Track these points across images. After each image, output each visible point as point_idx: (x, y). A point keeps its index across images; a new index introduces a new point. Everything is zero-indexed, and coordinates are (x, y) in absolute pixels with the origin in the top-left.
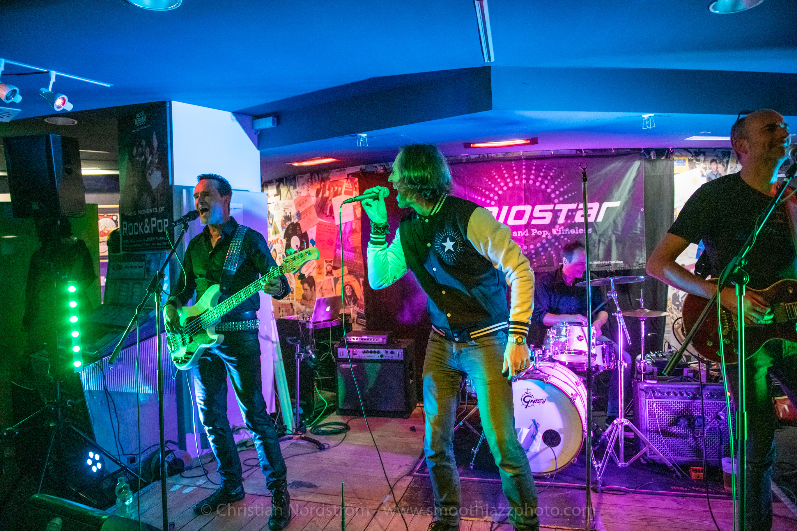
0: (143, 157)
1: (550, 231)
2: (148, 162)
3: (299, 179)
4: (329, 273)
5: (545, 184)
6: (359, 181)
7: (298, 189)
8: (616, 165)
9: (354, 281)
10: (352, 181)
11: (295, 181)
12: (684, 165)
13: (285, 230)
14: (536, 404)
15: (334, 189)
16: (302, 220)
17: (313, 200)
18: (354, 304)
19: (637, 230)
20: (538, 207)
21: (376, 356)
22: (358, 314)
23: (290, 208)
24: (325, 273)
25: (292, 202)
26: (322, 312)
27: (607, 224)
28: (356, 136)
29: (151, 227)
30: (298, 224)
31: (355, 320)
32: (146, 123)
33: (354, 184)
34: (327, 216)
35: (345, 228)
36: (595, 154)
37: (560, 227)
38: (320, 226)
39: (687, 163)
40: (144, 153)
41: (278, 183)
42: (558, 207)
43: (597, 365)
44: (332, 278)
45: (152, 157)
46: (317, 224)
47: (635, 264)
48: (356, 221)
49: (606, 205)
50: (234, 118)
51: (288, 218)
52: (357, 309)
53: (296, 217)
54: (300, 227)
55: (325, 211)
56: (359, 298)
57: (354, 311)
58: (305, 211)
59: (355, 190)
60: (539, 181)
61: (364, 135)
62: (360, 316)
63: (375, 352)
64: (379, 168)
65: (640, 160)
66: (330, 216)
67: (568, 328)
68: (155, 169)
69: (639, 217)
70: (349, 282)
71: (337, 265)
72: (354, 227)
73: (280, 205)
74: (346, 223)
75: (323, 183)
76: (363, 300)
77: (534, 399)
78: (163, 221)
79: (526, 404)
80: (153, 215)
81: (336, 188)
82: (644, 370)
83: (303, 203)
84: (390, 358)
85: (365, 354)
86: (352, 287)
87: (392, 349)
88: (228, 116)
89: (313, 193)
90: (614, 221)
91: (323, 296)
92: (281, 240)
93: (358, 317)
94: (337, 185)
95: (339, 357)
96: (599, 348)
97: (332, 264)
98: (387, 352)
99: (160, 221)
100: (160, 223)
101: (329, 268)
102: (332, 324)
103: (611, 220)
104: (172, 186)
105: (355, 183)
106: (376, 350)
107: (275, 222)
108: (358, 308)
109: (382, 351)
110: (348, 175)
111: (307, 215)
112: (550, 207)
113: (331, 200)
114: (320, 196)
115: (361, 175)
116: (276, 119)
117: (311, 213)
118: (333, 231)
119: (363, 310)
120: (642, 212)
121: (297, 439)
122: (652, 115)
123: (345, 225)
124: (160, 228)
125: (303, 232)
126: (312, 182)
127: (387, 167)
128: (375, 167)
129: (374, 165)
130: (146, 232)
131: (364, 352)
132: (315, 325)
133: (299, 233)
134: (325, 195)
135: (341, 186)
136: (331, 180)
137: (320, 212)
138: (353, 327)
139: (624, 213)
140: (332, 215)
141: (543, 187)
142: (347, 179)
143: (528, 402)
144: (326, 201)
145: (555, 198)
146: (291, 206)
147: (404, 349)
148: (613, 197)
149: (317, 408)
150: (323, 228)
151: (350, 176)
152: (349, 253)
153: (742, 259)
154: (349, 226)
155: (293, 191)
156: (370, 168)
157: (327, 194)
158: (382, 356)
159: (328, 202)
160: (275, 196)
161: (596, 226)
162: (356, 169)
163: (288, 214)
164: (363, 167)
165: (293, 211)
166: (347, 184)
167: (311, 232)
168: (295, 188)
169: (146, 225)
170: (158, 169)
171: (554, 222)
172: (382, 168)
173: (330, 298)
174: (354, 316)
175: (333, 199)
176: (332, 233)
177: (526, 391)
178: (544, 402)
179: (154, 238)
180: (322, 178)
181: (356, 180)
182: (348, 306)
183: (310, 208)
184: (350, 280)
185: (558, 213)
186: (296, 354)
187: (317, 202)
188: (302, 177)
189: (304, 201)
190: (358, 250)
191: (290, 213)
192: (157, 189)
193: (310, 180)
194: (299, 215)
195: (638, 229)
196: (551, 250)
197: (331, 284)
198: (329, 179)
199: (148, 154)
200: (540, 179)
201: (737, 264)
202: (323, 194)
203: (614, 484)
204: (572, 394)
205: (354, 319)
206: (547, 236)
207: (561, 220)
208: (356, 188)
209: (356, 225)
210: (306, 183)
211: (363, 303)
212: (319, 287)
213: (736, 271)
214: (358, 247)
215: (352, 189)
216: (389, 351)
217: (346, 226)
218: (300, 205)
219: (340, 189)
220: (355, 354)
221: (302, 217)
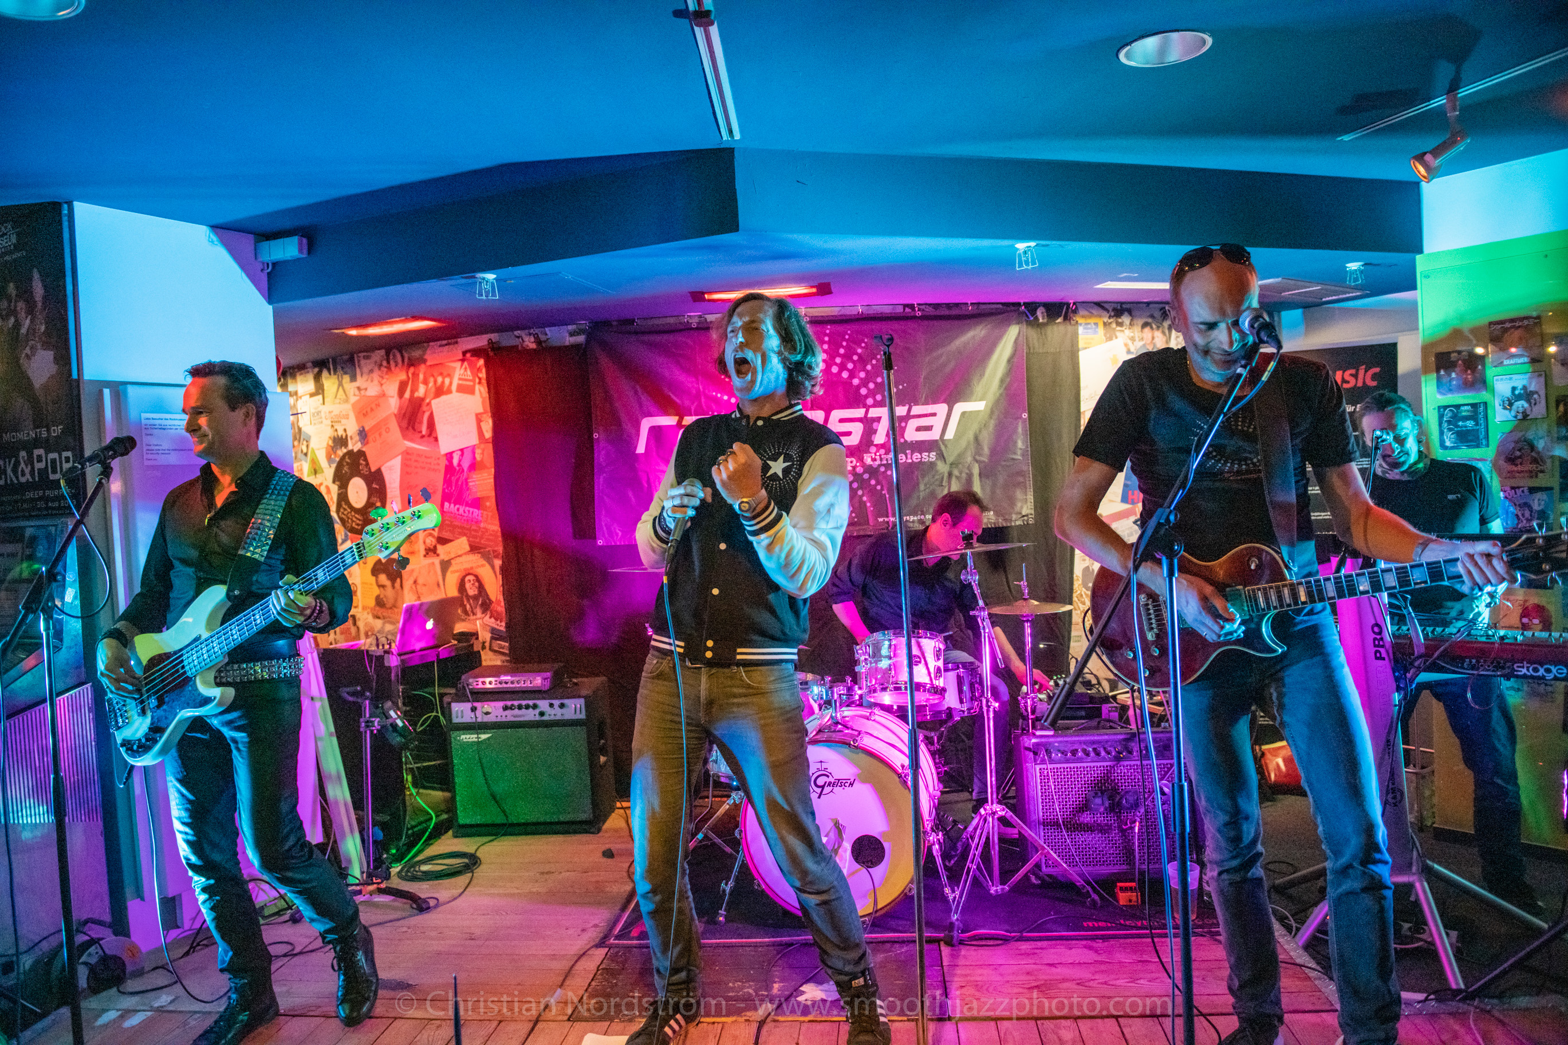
0: (12, 320)
1: (861, 460)
2: (23, 331)
3: (363, 362)
4: (431, 551)
5: (848, 370)
6: (487, 365)
7: (360, 381)
8: (976, 333)
9: (483, 566)
10: (472, 366)
11: (354, 365)
12: (1096, 332)
13: (334, 466)
14: (837, 789)
15: (435, 382)
16: (370, 445)
17: (393, 403)
18: (484, 612)
19: (1015, 453)
20: (837, 414)
21: (531, 715)
22: (493, 631)
23: (344, 421)
24: (423, 552)
25: (348, 407)
26: (417, 632)
27: (963, 443)
28: (474, 277)
29: (33, 468)
30: (361, 454)
31: (487, 645)
32: (17, 247)
33: (476, 371)
34: (423, 437)
35: (460, 461)
36: (938, 313)
37: (877, 451)
38: (408, 457)
39: (1101, 329)
40: (13, 312)
41: (316, 370)
42: (874, 413)
43: (949, 708)
44: (437, 561)
45: (32, 321)
46: (402, 453)
47: (1014, 517)
48: (482, 446)
49: (960, 408)
50: (214, 238)
51: (340, 441)
52: (492, 622)
53: (358, 438)
54: (366, 460)
55: (417, 425)
56: (493, 599)
57: (484, 625)
58: (377, 427)
59: (480, 383)
60: (836, 364)
61: (490, 276)
62: (496, 635)
63: (527, 707)
64: (526, 339)
65: (1018, 323)
66: (430, 435)
67: (894, 642)
68: (39, 346)
69: (1020, 430)
70: (472, 568)
71: (446, 535)
72: (478, 457)
73: (323, 415)
74: (462, 450)
75: (412, 370)
76: (503, 604)
77: (833, 780)
78: (60, 458)
79: (819, 790)
80: (37, 443)
81: (440, 380)
82: (1033, 711)
83: (372, 410)
84: (557, 718)
85: (508, 712)
86: (478, 579)
87: (562, 698)
88: (201, 232)
89: (392, 388)
90: (976, 438)
91: (419, 598)
92: (327, 488)
93: (492, 638)
94: (441, 374)
95: (455, 720)
96: (952, 675)
97: (436, 534)
98: (551, 705)
99: (54, 455)
100: (54, 461)
101: (431, 541)
102: (438, 656)
103: (970, 435)
104: (78, 381)
105: (479, 370)
106: (531, 703)
107: (313, 450)
108: (493, 620)
109: (543, 704)
110: (464, 353)
111: (380, 435)
112: (860, 413)
113: (429, 404)
114: (407, 395)
115: (491, 354)
116: (305, 240)
117: (388, 430)
118: (436, 467)
119: (503, 624)
120: (1024, 421)
121: (371, 893)
122: (1032, 244)
123: (459, 453)
124: (54, 472)
125: (373, 469)
126: (389, 368)
127: (543, 338)
128: (518, 337)
129: (516, 333)
130: (23, 480)
131: (506, 708)
132: (404, 657)
133: (365, 471)
134: (416, 395)
135: (449, 375)
136: (428, 363)
137: (407, 428)
138: (483, 657)
139: (992, 423)
140: (434, 435)
141: (845, 375)
142: (463, 360)
143: (823, 787)
144: (420, 406)
145: (866, 397)
146: (347, 417)
147: (585, 697)
148: (972, 393)
149: (413, 827)
150: (416, 461)
151: (468, 355)
152: (471, 510)
153: (1171, 512)
154: (468, 455)
155: (350, 386)
156: (507, 340)
157: (421, 391)
158: (542, 714)
159: (424, 408)
160: (312, 395)
161: (943, 448)
162: (481, 341)
163: (341, 433)
164: (494, 337)
165: (351, 427)
166: (462, 371)
167: (390, 469)
168: (353, 378)
169: (23, 465)
170: (46, 346)
171: (867, 441)
172: (532, 339)
173: (433, 603)
174: (485, 636)
175: (435, 403)
176: (434, 470)
177: (819, 765)
178: (851, 784)
179: (41, 493)
180: (409, 359)
181: (481, 362)
182: (472, 617)
183: (385, 420)
184: (474, 565)
185: (875, 425)
186: (362, 720)
187: (400, 409)
188: (367, 358)
189: (373, 406)
190: (488, 504)
191: (345, 430)
192: (45, 387)
193: (385, 363)
194: (363, 434)
195: (1019, 452)
196: (863, 495)
197: (435, 572)
198: (425, 361)
199: (23, 314)
200: (838, 360)
201: (1162, 521)
202: (412, 392)
203: (983, 927)
204: (903, 766)
205: (484, 643)
206: (854, 468)
207: (880, 438)
208: (480, 379)
209: (483, 453)
210: (376, 368)
211: (501, 608)
212: (411, 581)
213: (1162, 532)
214: (488, 498)
215: (473, 381)
216: (557, 703)
217: (462, 455)
218: (365, 415)
219: (447, 381)
220: (487, 713)
221: (370, 438)
